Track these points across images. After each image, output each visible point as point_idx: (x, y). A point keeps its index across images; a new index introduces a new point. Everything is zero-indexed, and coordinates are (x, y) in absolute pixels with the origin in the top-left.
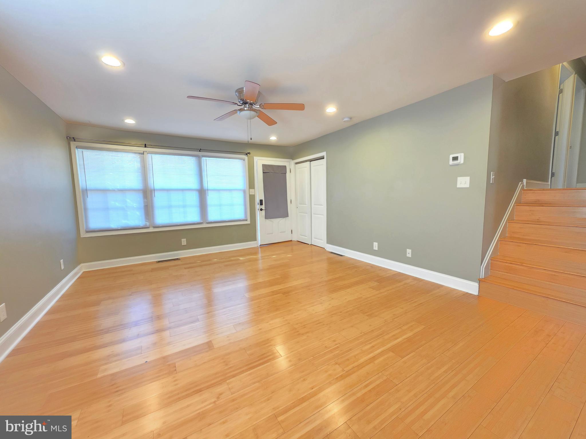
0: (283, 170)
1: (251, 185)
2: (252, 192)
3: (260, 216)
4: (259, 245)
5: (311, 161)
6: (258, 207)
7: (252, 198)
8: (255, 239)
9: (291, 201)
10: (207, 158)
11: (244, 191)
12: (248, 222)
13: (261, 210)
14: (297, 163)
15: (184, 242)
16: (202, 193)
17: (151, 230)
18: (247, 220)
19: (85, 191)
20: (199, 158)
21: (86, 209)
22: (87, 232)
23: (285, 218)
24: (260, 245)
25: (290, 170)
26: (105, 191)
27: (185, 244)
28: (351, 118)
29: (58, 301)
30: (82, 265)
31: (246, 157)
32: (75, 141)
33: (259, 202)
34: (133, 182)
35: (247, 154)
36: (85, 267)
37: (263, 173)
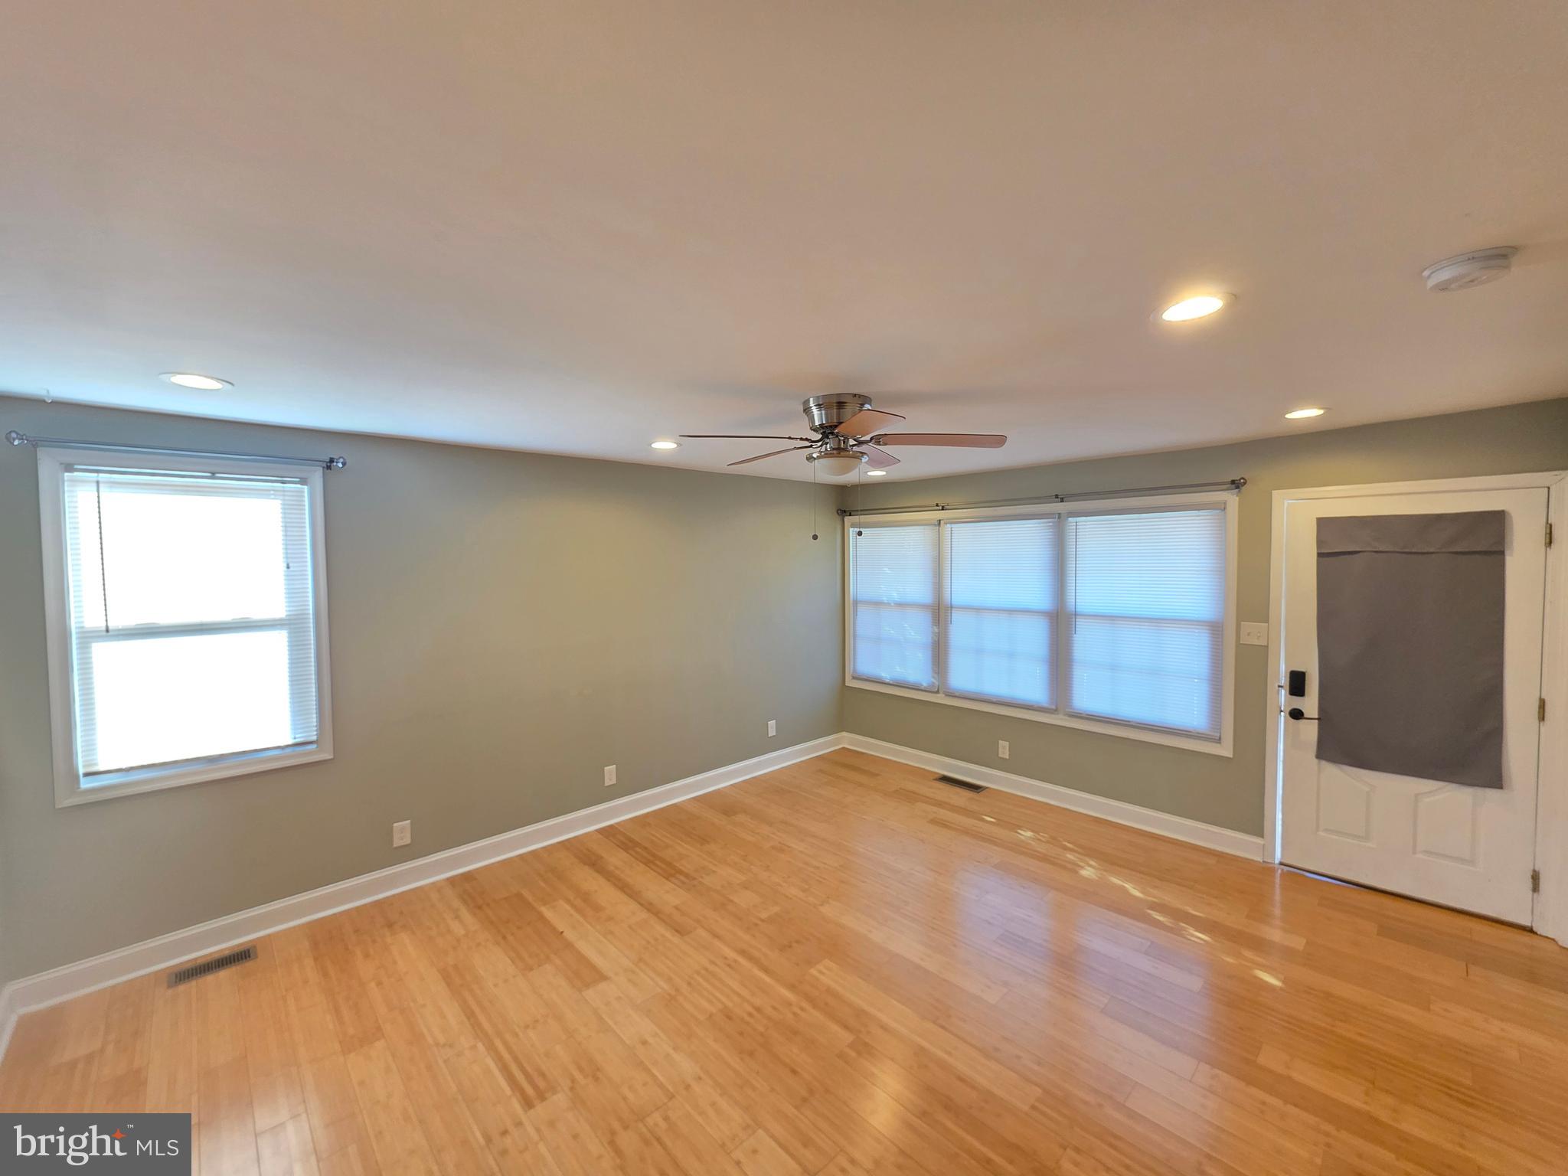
1: (1252, 603)
2: (1253, 632)
3: (1290, 739)
4: (1277, 862)
6: (1283, 698)
7: (1252, 659)
8: (1255, 824)
9: (1541, 707)
10: (1079, 519)
11: (1216, 629)
12: (1226, 750)
13: (1296, 714)
15: (1004, 749)
16: (1060, 621)
17: (940, 699)
18: (1219, 741)
19: (856, 603)
20: (1060, 519)
21: (855, 636)
22: (854, 677)
23: (1468, 789)
24: (1281, 864)
26: (877, 604)
27: (1007, 756)
31: (1231, 499)
32: (850, 515)
33: (1284, 680)
34: (918, 590)
35: (1237, 485)
36: (847, 740)
37: (1320, 555)
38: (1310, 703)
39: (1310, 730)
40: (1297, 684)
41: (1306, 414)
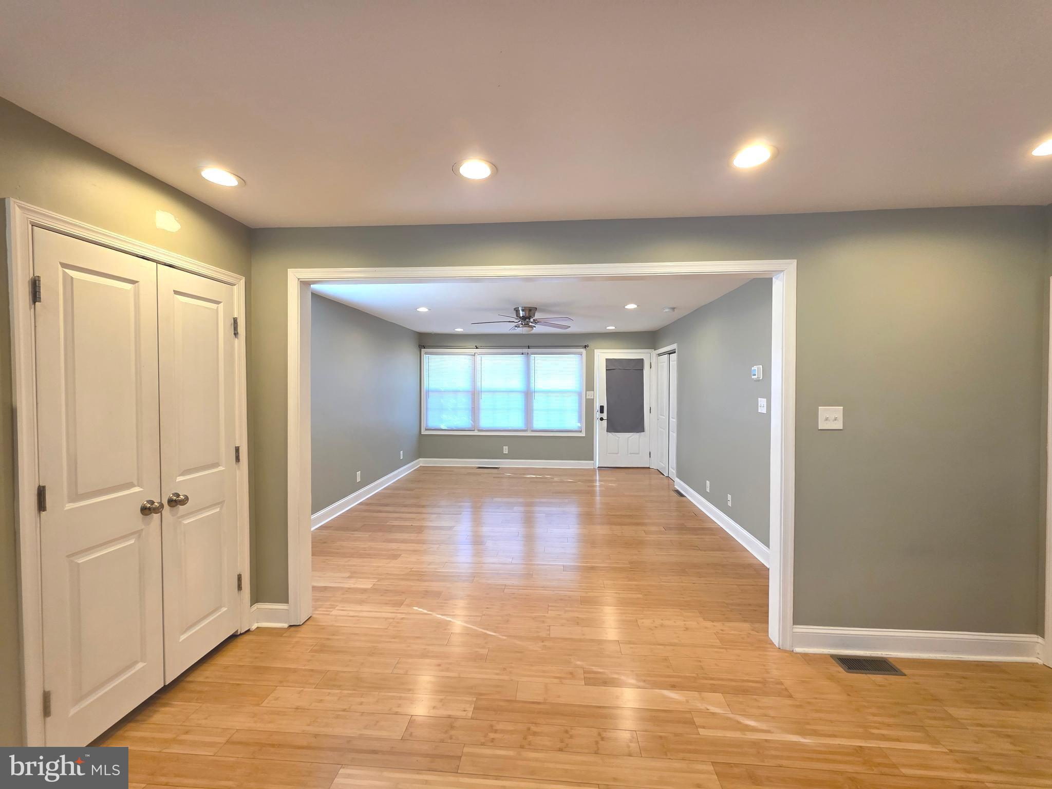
0: (638, 364)
1: (590, 386)
2: (590, 395)
3: (600, 427)
4: (597, 466)
5: (670, 354)
6: (598, 415)
7: (590, 403)
8: (591, 457)
9: (650, 409)
10: (535, 356)
11: (580, 394)
12: (583, 434)
13: (602, 419)
14: (660, 355)
15: (506, 450)
16: (528, 395)
17: (476, 433)
18: (580, 432)
19: (428, 392)
20: (527, 355)
21: (427, 409)
22: (426, 430)
23: (638, 434)
24: (599, 467)
25: (651, 365)
26: (441, 392)
27: (507, 453)
28: (673, 309)
29: (394, 483)
30: (420, 459)
31: (583, 351)
32: (424, 348)
33: (598, 408)
34: (464, 384)
35: (585, 347)
36: (422, 462)
37: (606, 370)
38: (605, 416)
39: (605, 423)
40: (602, 408)
41: (611, 328)
